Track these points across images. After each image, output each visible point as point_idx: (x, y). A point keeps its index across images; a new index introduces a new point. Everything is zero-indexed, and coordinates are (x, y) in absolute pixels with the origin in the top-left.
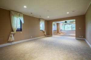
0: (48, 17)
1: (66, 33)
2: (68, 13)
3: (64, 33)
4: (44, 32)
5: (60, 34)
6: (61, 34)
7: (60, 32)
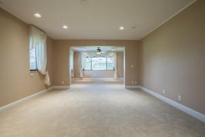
0: (65, 27)
1: (95, 75)
2: (122, 28)
3: (90, 77)
4: (45, 76)
5: (81, 78)
6: (85, 80)
7: (81, 75)
